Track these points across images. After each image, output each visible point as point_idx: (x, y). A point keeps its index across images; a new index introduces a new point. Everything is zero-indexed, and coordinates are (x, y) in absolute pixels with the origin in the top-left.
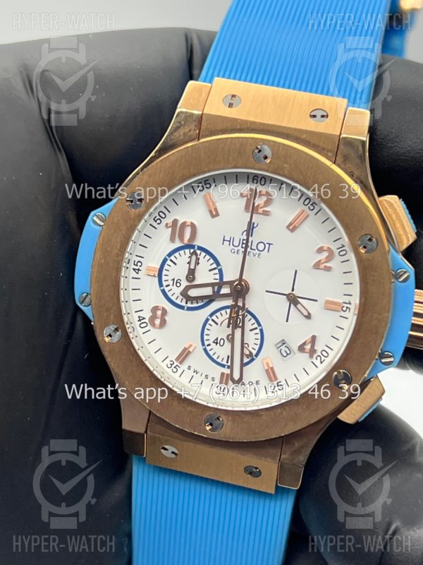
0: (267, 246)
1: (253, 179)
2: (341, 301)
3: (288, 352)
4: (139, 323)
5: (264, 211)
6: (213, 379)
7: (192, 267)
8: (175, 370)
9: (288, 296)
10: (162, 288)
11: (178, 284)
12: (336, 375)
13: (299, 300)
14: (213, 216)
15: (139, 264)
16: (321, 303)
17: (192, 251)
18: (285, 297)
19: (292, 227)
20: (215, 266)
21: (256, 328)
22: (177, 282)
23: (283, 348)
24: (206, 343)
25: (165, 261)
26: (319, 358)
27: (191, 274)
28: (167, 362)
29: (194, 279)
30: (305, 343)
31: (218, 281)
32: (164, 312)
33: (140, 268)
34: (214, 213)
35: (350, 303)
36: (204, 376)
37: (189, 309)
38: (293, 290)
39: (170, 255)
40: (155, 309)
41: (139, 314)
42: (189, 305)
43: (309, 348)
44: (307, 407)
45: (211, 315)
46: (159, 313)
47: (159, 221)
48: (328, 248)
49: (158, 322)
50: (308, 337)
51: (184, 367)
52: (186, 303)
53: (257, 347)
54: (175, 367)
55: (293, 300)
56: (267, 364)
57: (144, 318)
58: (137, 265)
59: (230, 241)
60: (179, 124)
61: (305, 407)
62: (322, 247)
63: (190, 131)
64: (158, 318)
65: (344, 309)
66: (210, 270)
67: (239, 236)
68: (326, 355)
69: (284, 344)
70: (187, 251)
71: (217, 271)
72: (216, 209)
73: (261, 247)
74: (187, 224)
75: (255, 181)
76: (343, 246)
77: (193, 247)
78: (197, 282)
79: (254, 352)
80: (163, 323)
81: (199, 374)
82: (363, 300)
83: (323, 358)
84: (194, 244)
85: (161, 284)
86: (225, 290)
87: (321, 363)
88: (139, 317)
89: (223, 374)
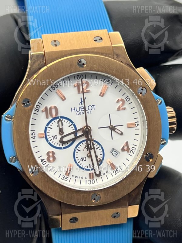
0: (93, 107)
1: (77, 77)
2: (134, 122)
3: (116, 154)
4: (42, 162)
5: (87, 91)
6: (86, 178)
7: (61, 127)
8: (66, 180)
9: (109, 127)
10: (48, 142)
11: (56, 138)
12: (146, 156)
13: (115, 127)
14: (63, 100)
15: (34, 134)
16: (125, 126)
17: (58, 120)
18: (108, 128)
19: (102, 95)
20: (71, 124)
21: (99, 147)
22: (55, 137)
23: (114, 152)
24: (77, 162)
25: (46, 128)
26: (131, 151)
27: (61, 131)
28: (61, 177)
29: (63, 133)
30: (124, 147)
31: (74, 130)
32: (53, 153)
33: (35, 136)
34: (64, 99)
35: (138, 122)
36: (81, 178)
37: (65, 148)
38: (111, 124)
39: (48, 125)
40: (48, 154)
41: (41, 158)
42: (64, 146)
43: (126, 148)
44: (137, 175)
45: (76, 147)
46: (51, 154)
47: (37, 110)
48: (122, 99)
49: (51, 159)
50: (124, 143)
51: (70, 176)
52: (62, 146)
53: (102, 156)
54: (66, 178)
55: (112, 128)
56: (109, 162)
57: (44, 160)
58: (33, 135)
59: (75, 110)
60: (34, 61)
61: (136, 175)
62: (119, 100)
63: (41, 62)
64: (51, 157)
65: (136, 125)
66: (69, 126)
67: (78, 106)
68: (134, 149)
69: (113, 150)
70: (55, 120)
71: (72, 126)
72: (64, 96)
73: (90, 108)
74: (52, 107)
75: (78, 78)
76: (128, 96)
77: (58, 118)
78: (65, 134)
79: (102, 158)
80: (54, 159)
81: (78, 178)
82: (148, 117)
83: (133, 151)
84: (58, 116)
85: (47, 141)
86: (79, 134)
87: (133, 153)
88: (41, 160)
89: (90, 174)
